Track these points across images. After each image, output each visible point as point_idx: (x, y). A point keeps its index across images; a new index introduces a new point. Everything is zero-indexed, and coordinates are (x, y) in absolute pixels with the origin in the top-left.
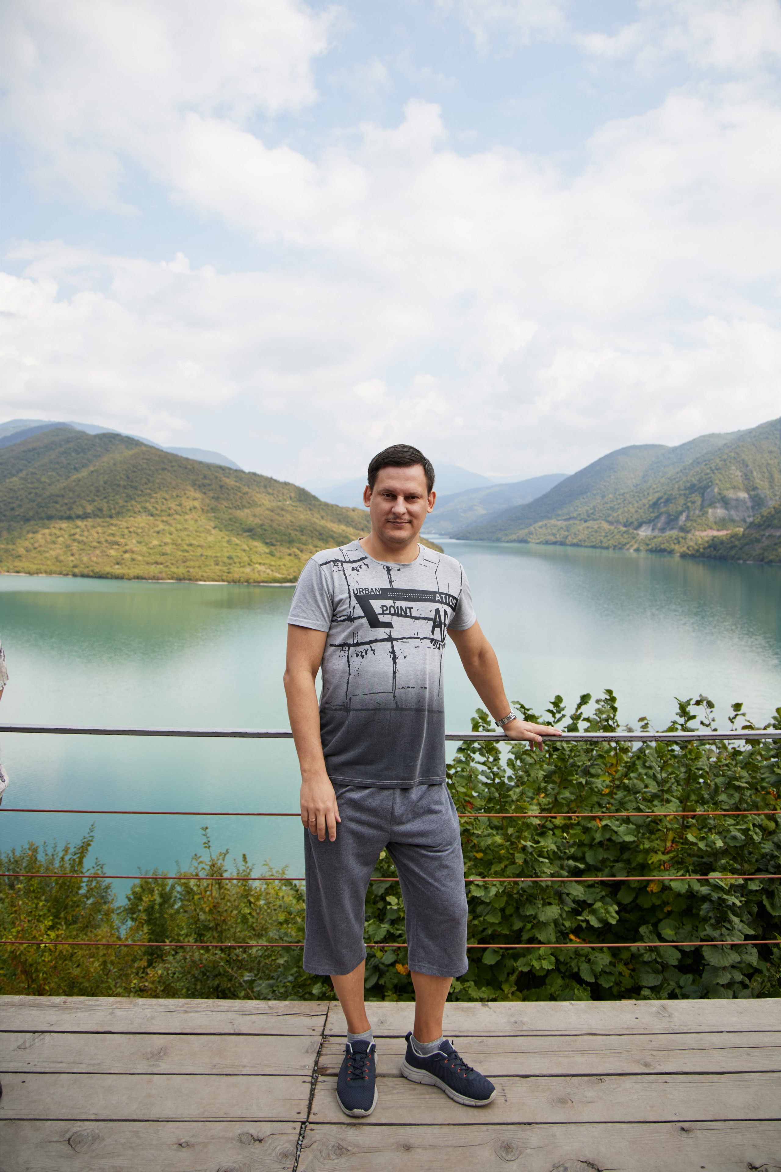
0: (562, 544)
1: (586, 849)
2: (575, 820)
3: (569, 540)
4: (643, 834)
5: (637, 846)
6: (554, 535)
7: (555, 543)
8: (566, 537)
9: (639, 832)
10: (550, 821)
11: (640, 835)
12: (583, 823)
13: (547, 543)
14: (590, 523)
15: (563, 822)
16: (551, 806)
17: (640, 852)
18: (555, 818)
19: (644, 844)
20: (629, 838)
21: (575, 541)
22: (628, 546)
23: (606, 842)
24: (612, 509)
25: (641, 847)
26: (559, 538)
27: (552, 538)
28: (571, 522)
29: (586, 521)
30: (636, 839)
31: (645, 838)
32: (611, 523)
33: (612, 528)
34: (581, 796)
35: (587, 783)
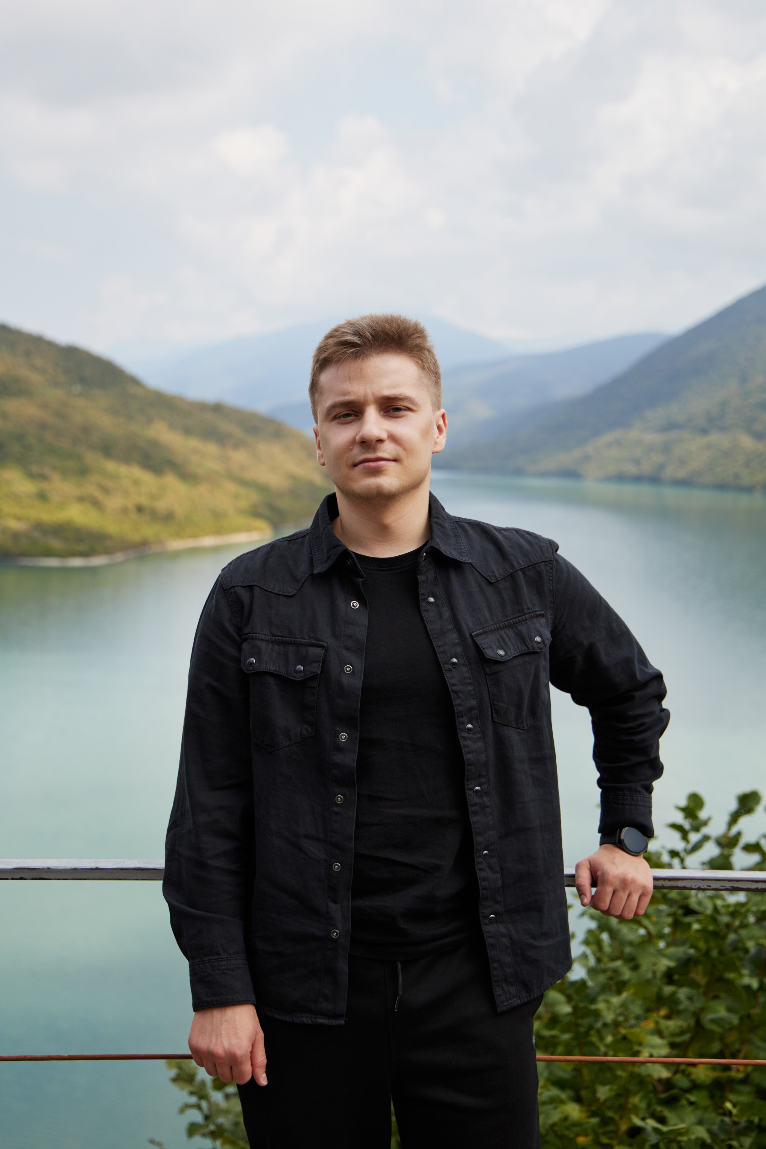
21: (682, 474)
26: (647, 468)
27: (632, 469)
29: (705, 432)
34: (749, 1016)
35: (763, 987)
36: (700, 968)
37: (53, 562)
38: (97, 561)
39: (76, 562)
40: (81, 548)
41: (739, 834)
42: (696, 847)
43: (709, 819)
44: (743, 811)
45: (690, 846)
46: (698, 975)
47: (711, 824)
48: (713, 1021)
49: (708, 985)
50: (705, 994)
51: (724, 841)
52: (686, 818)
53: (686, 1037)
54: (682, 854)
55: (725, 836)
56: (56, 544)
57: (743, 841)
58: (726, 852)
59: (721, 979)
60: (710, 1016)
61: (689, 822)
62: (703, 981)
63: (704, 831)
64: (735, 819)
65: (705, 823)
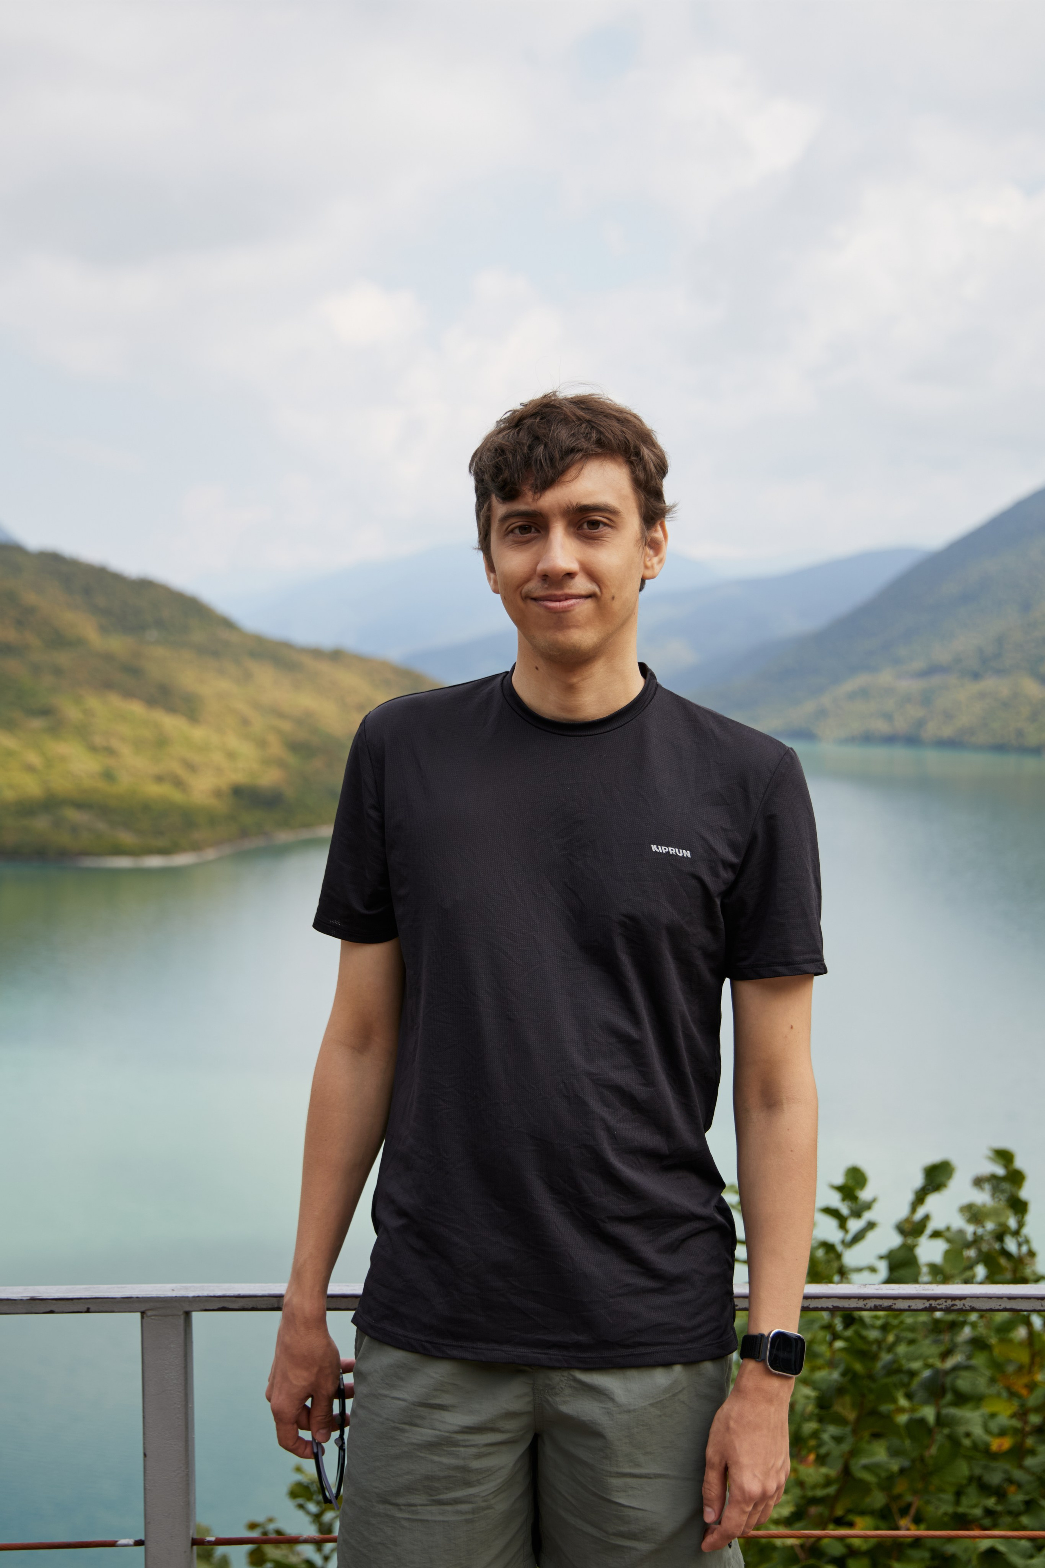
0: (912, 740)
3: (931, 730)
6: (888, 717)
7: (890, 740)
8: (921, 723)
13: (868, 739)
14: (989, 683)
21: (947, 732)
26: (901, 724)
27: (881, 726)
28: (936, 680)
29: (976, 676)
34: (922, 1459)
35: (941, 1421)
36: (847, 1399)
37: (124, 862)
38: (181, 860)
39: (154, 862)
40: (160, 843)
41: (927, 1218)
42: (858, 1237)
43: (874, 1200)
44: (929, 1187)
45: (849, 1237)
46: (846, 1409)
47: (876, 1207)
48: (866, 1468)
49: (858, 1420)
50: (855, 1432)
51: (907, 1227)
52: (843, 1200)
53: (831, 1490)
54: (839, 1248)
55: (907, 1220)
56: (126, 838)
57: (931, 1227)
58: (910, 1241)
59: (874, 1413)
60: (864, 1461)
61: (848, 1206)
62: (852, 1416)
63: (868, 1216)
64: (920, 1198)
65: (868, 1206)
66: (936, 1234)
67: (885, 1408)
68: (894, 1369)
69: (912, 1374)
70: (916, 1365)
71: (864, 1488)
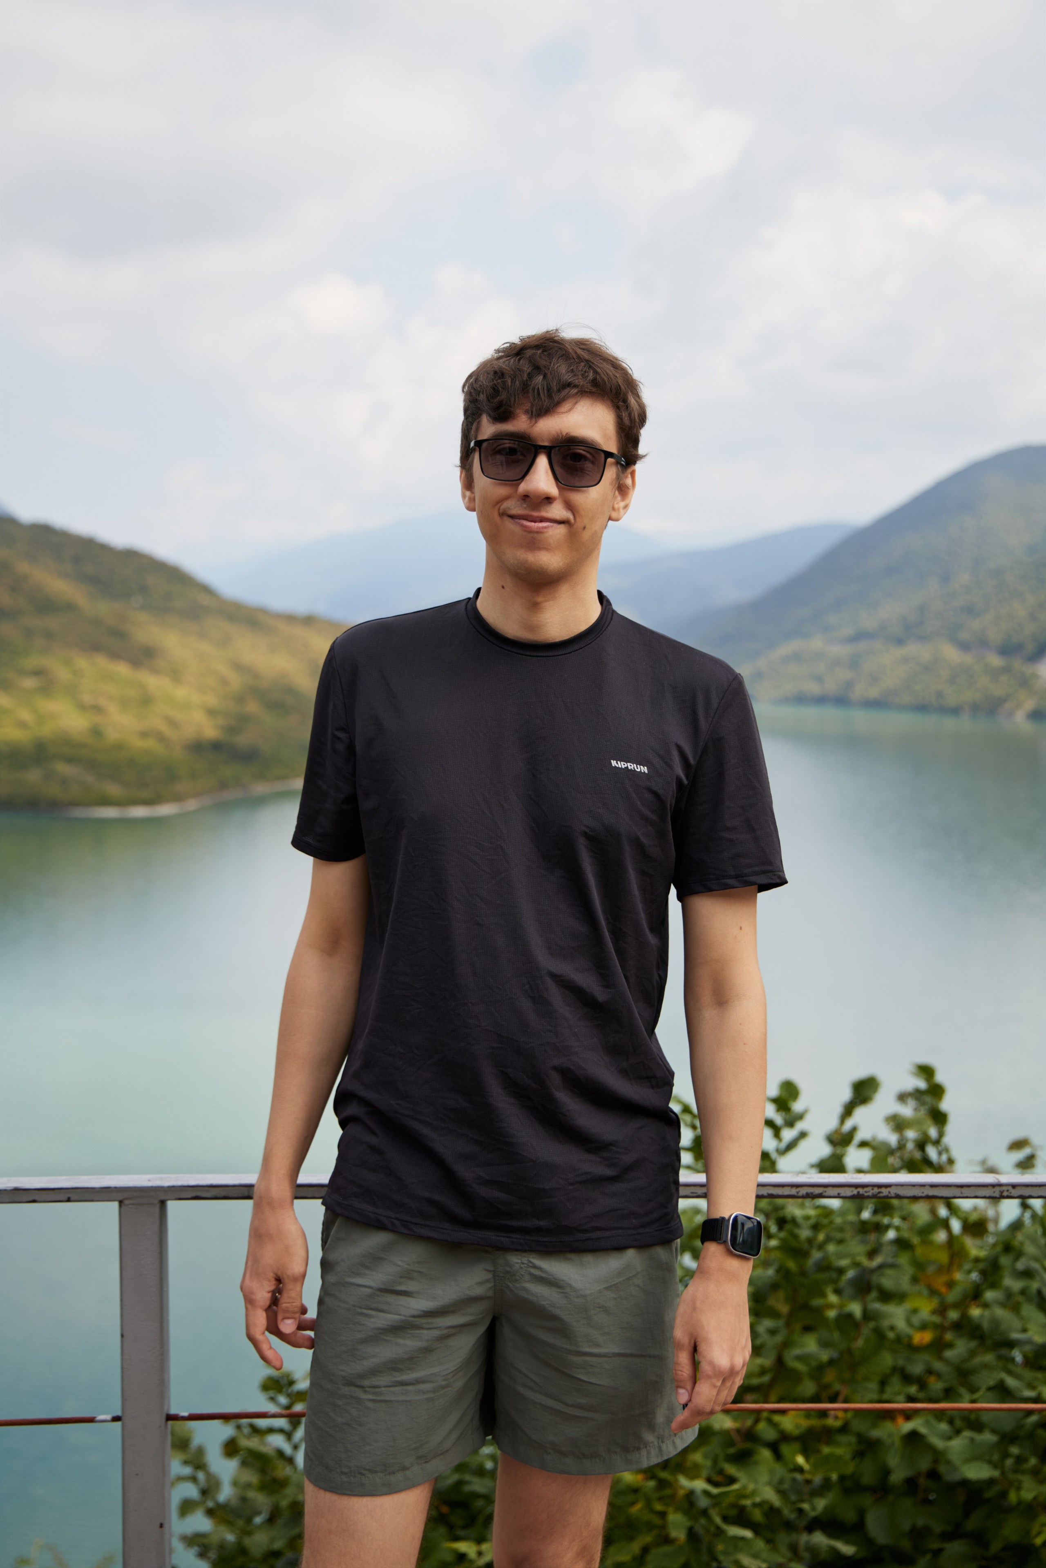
0: (841, 701)
1: (866, 1500)
2: (836, 1418)
4: (1020, 1460)
5: (1004, 1495)
6: (818, 679)
9: (1005, 1455)
10: (770, 1421)
11: (1009, 1462)
12: (858, 1426)
13: (800, 699)
14: (910, 649)
15: (805, 1423)
16: (766, 1379)
17: (1010, 1510)
18: (783, 1412)
19: (1019, 1489)
20: (977, 1472)
22: (1007, 706)
23: (922, 1481)
24: (970, 610)
25: (1013, 1497)
26: (831, 686)
27: (812, 688)
29: (899, 644)
30: (996, 1474)
31: (1023, 1472)
32: (965, 647)
33: (968, 659)
34: (849, 1351)
35: (867, 1315)
36: (781, 1294)
41: (854, 1129)
42: (791, 1146)
43: (807, 1111)
44: (858, 1100)
45: (783, 1145)
46: (780, 1303)
47: (808, 1118)
48: (799, 1358)
49: (791, 1314)
50: (788, 1324)
51: (836, 1138)
52: (779, 1110)
54: (774, 1155)
55: (837, 1131)
57: (859, 1137)
58: (839, 1150)
59: (805, 1307)
60: (797, 1351)
61: (783, 1117)
62: (784, 1309)
63: (800, 1126)
64: (848, 1110)
65: (800, 1117)
66: (863, 1144)
67: (816, 1302)
68: (825, 1266)
69: (841, 1271)
70: (844, 1263)
71: (796, 1377)
